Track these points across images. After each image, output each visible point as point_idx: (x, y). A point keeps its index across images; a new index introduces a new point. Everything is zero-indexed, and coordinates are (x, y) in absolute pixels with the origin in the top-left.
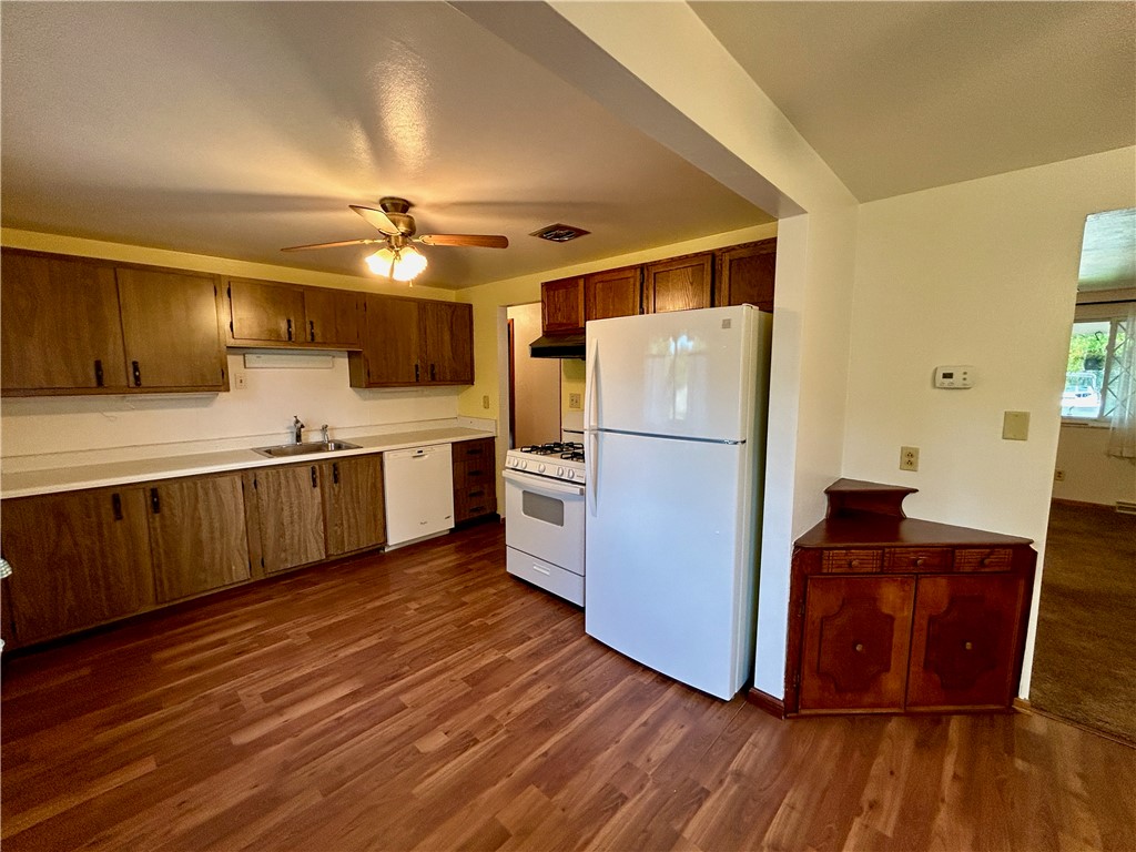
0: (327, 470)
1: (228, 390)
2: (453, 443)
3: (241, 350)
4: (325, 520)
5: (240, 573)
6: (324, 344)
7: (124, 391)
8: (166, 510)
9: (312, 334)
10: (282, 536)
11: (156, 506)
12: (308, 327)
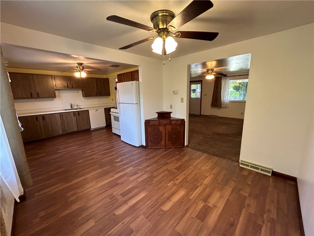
0: (77, 113)
1: (56, 98)
2: (104, 108)
3: (59, 90)
4: (77, 123)
5: (61, 132)
6: (75, 88)
7: (36, 98)
8: (45, 120)
9: (72, 86)
10: (69, 126)
11: (44, 119)
12: (71, 85)
